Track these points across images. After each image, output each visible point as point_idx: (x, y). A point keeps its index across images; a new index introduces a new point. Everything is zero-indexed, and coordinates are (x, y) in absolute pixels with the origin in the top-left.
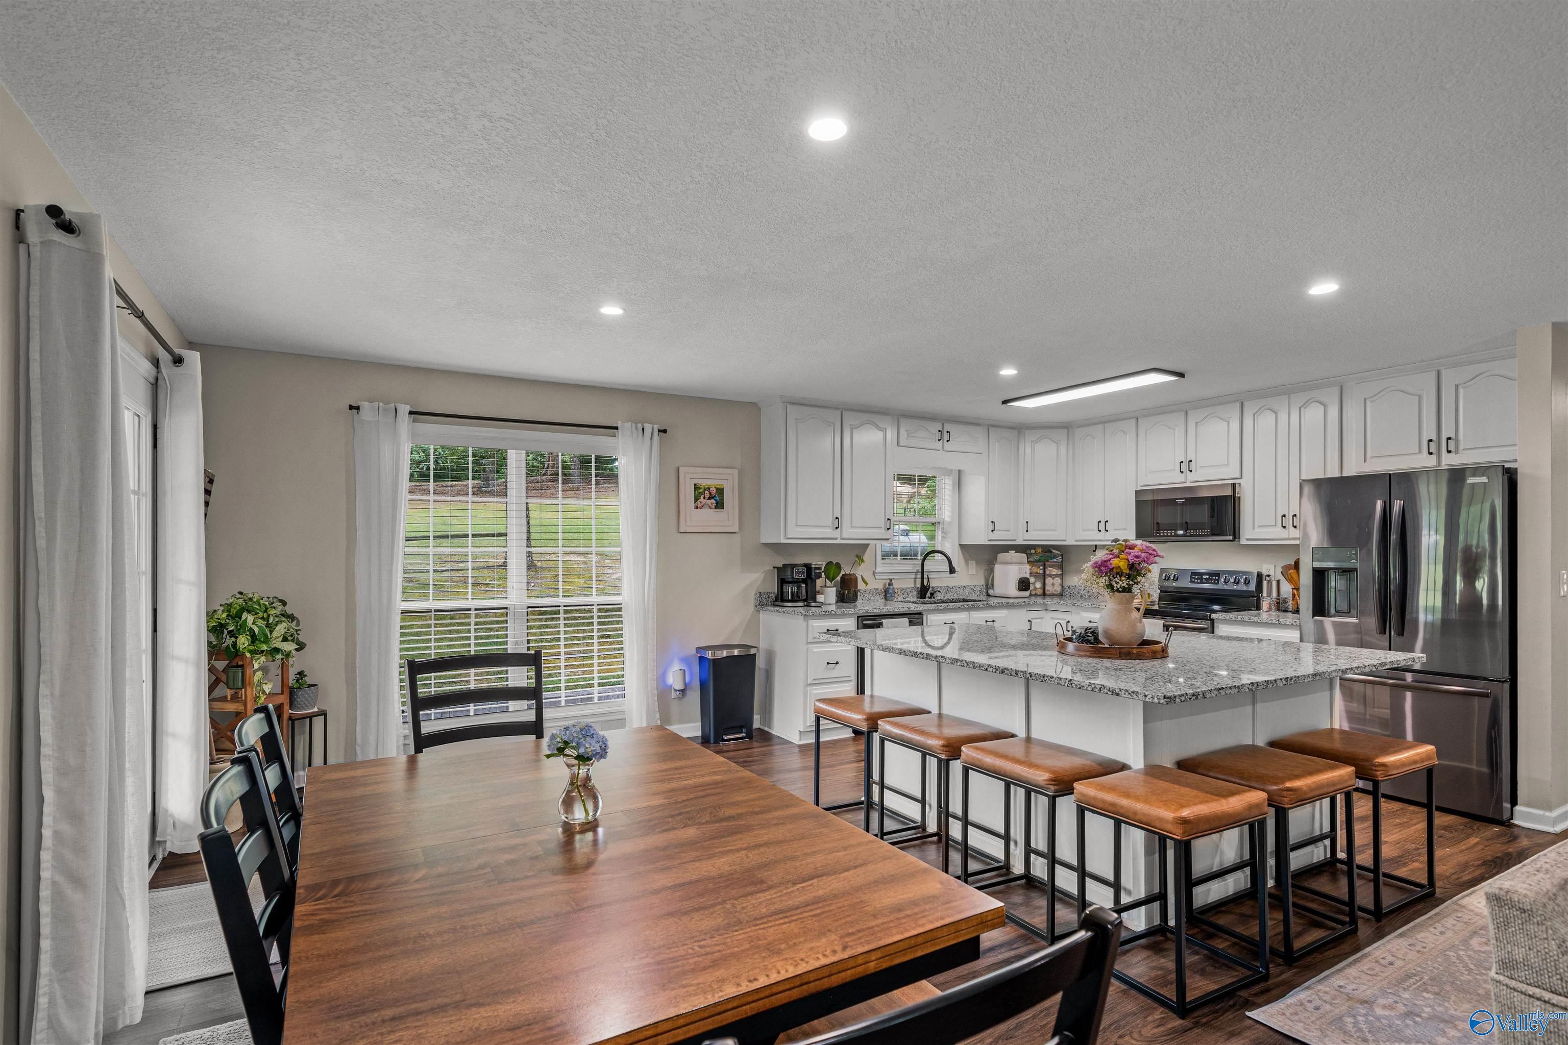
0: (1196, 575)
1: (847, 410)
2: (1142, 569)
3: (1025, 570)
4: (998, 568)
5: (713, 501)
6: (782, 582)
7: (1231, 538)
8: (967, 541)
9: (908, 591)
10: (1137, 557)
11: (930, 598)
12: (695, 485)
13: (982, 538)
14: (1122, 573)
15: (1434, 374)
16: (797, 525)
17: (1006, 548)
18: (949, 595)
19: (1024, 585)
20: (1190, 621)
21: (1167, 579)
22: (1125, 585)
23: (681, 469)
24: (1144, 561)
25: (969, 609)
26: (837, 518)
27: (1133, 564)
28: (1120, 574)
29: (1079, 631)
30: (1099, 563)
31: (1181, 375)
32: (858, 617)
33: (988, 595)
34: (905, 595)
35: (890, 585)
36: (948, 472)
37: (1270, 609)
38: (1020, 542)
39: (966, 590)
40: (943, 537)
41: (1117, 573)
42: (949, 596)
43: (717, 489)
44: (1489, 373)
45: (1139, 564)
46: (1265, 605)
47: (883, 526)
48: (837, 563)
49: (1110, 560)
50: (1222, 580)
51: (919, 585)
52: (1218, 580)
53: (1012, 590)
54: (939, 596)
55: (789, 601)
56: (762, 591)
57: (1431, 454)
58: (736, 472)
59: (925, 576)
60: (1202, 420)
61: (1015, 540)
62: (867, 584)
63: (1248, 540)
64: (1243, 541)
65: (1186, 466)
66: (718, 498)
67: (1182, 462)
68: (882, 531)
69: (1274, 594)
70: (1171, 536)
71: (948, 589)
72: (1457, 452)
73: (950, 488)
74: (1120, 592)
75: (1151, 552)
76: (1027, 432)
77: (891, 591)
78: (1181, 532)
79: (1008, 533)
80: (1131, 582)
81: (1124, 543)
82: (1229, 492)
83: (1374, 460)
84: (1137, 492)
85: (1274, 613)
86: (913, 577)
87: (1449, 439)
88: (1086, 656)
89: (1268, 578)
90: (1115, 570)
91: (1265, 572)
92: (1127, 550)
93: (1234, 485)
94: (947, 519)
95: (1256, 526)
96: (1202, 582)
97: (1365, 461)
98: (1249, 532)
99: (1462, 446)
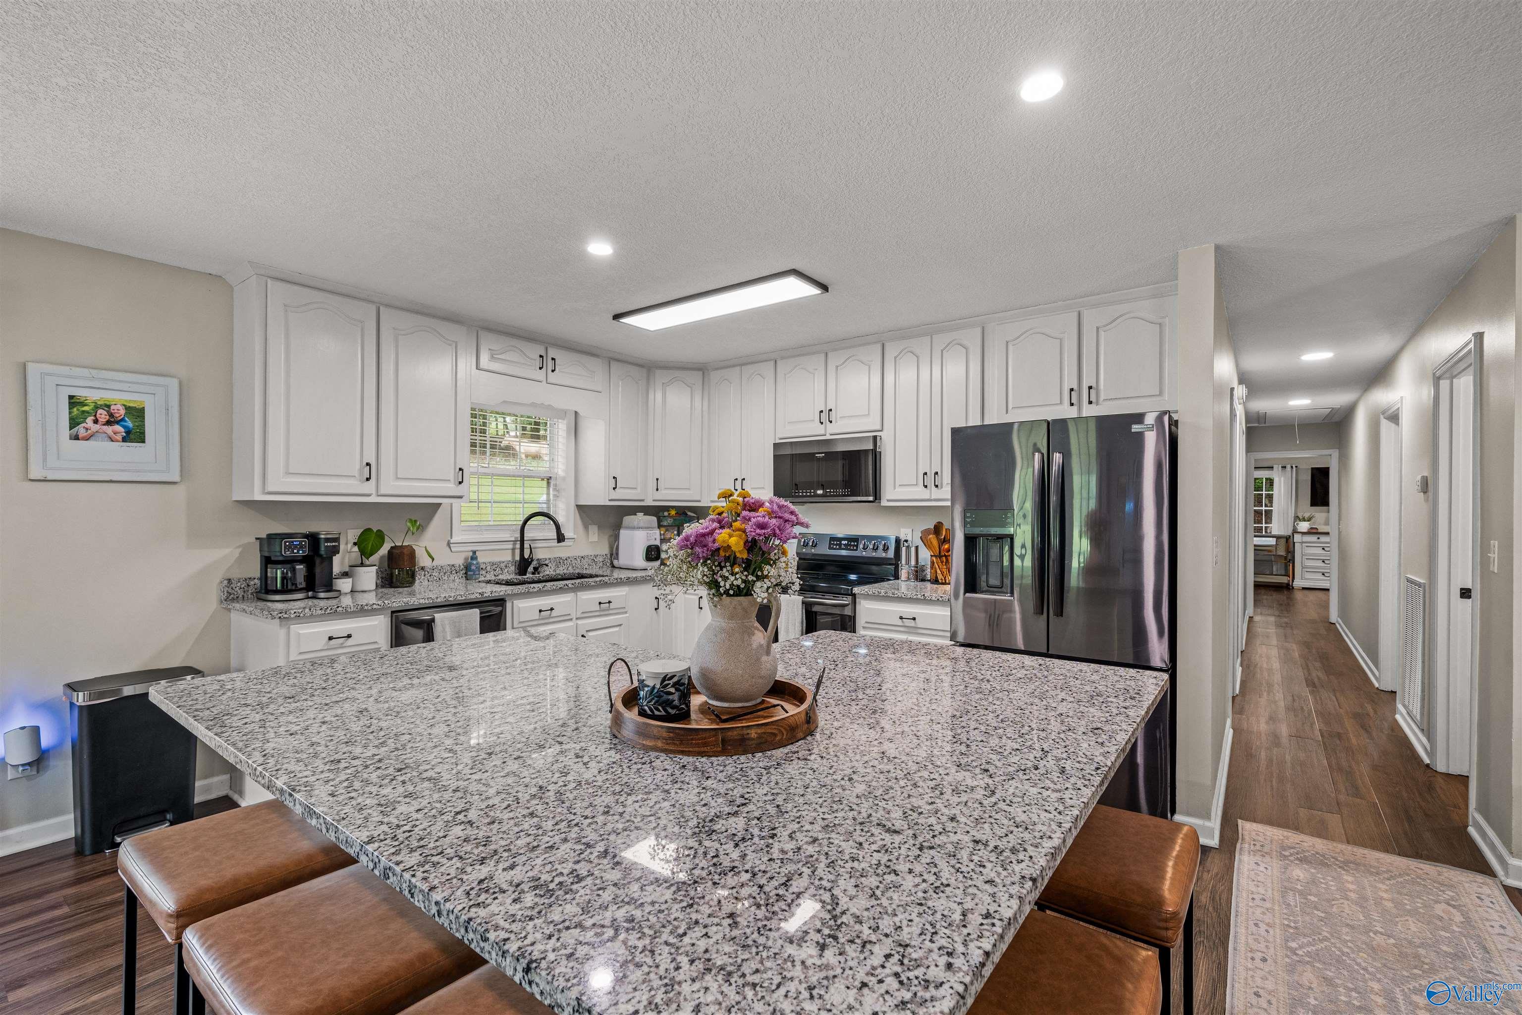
0: (835, 541)
1: (387, 306)
2: (772, 549)
3: (654, 536)
4: (623, 533)
5: (118, 428)
6: (267, 561)
7: (871, 498)
8: (588, 500)
9: (503, 565)
10: (762, 526)
11: (533, 573)
12: (71, 397)
13: (600, 499)
14: (735, 557)
15: (1076, 314)
16: (288, 473)
17: (633, 510)
18: (561, 568)
19: (653, 553)
20: (831, 596)
21: (806, 545)
22: (739, 582)
23: (30, 367)
24: (775, 535)
25: (575, 589)
26: (368, 464)
27: (754, 541)
28: (732, 560)
29: (650, 683)
30: (692, 539)
31: (824, 288)
32: (393, 612)
33: (613, 567)
34: (498, 571)
35: (472, 558)
36: (562, 414)
37: (909, 579)
38: (649, 502)
39: (584, 562)
40: (555, 496)
41: (727, 559)
42: (561, 571)
43: (128, 409)
44: (1132, 315)
45: (767, 539)
46: (903, 574)
47: (452, 480)
48: (379, 531)
49: (712, 532)
50: (861, 546)
51: (518, 558)
52: (857, 546)
53: (639, 561)
54: (548, 571)
55: (276, 592)
56: (236, 574)
57: (1072, 404)
58: (174, 384)
59: (526, 545)
60: (843, 363)
61: (643, 500)
62: (433, 559)
63: (888, 501)
64: (884, 503)
65: (826, 415)
66: (130, 424)
67: (822, 412)
68: (451, 485)
69: (913, 563)
70: (810, 496)
71: (559, 561)
72: (1097, 404)
73: (564, 434)
74: (731, 596)
75: (787, 516)
76: (658, 372)
77: (473, 567)
78: (820, 492)
79: (633, 491)
80: (751, 578)
81: (741, 499)
82: (870, 446)
83: (1016, 411)
84: (776, 446)
85: (912, 584)
86: (511, 546)
87: (1090, 388)
88: (655, 749)
89: (906, 544)
90: (722, 553)
91: (903, 538)
92: (745, 513)
93: (875, 438)
94: (561, 473)
95: (897, 484)
96: (840, 549)
97: (1007, 412)
98: (891, 493)
99: (1102, 397)
